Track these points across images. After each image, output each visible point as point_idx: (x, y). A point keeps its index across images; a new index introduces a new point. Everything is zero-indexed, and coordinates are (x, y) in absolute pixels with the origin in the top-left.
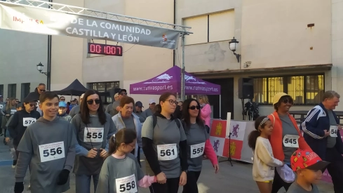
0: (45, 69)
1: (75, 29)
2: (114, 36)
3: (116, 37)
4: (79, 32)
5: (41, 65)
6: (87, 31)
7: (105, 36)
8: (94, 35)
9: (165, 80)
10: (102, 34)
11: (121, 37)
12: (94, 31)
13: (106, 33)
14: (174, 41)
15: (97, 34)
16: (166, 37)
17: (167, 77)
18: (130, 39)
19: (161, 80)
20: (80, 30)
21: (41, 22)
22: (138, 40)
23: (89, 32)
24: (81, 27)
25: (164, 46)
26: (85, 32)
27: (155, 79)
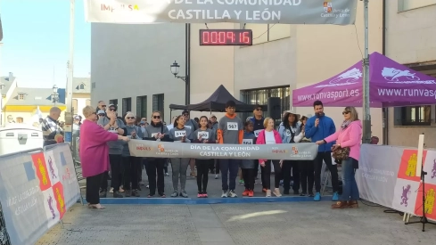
0: (182, 73)
1: (181, 11)
2: (238, 15)
3: (243, 15)
4: (186, 16)
5: (176, 65)
6: (197, 11)
7: (224, 16)
8: (208, 17)
9: (350, 80)
10: (220, 15)
11: (251, 15)
12: (208, 11)
13: (226, 11)
14: (347, 10)
15: (212, 14)
16: (330, 5)
17: (356, 74)
18: (266, 15)
19: (344, 81)
20: (188, 12)
21: (136, 7)
22: (279, 17)
23: (200, 14)
24: (188, 7)
25: (327, 21)
26: (194, 14)
27: (334, 79)
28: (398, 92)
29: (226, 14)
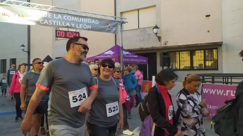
0: (26, 49)
1: (46, 20)
2: (73, 25)
3: (75, 25)
4: (49, 23)
5: (23, 46)
6: (54, 22)
7: (67, 25)
8: (60, 25)
9: (110, 55)
10: (65, 24)
11: (79, 26)
12: (59, 22)
13: (68, 23)
14: (115, 28)
15: (61, 23)
16: (109, 25)
17: (111, 53)
18: (85, 27)
19: (107, 55)
20: (50, 21)
21: (22, 16)
22: (90, 28)
23: (56, 23)
24: (50, 19)
25: (108, 31)
26: (53, 23)
27: (103, 54)
28: (128, 60)
29: (68, 24)
